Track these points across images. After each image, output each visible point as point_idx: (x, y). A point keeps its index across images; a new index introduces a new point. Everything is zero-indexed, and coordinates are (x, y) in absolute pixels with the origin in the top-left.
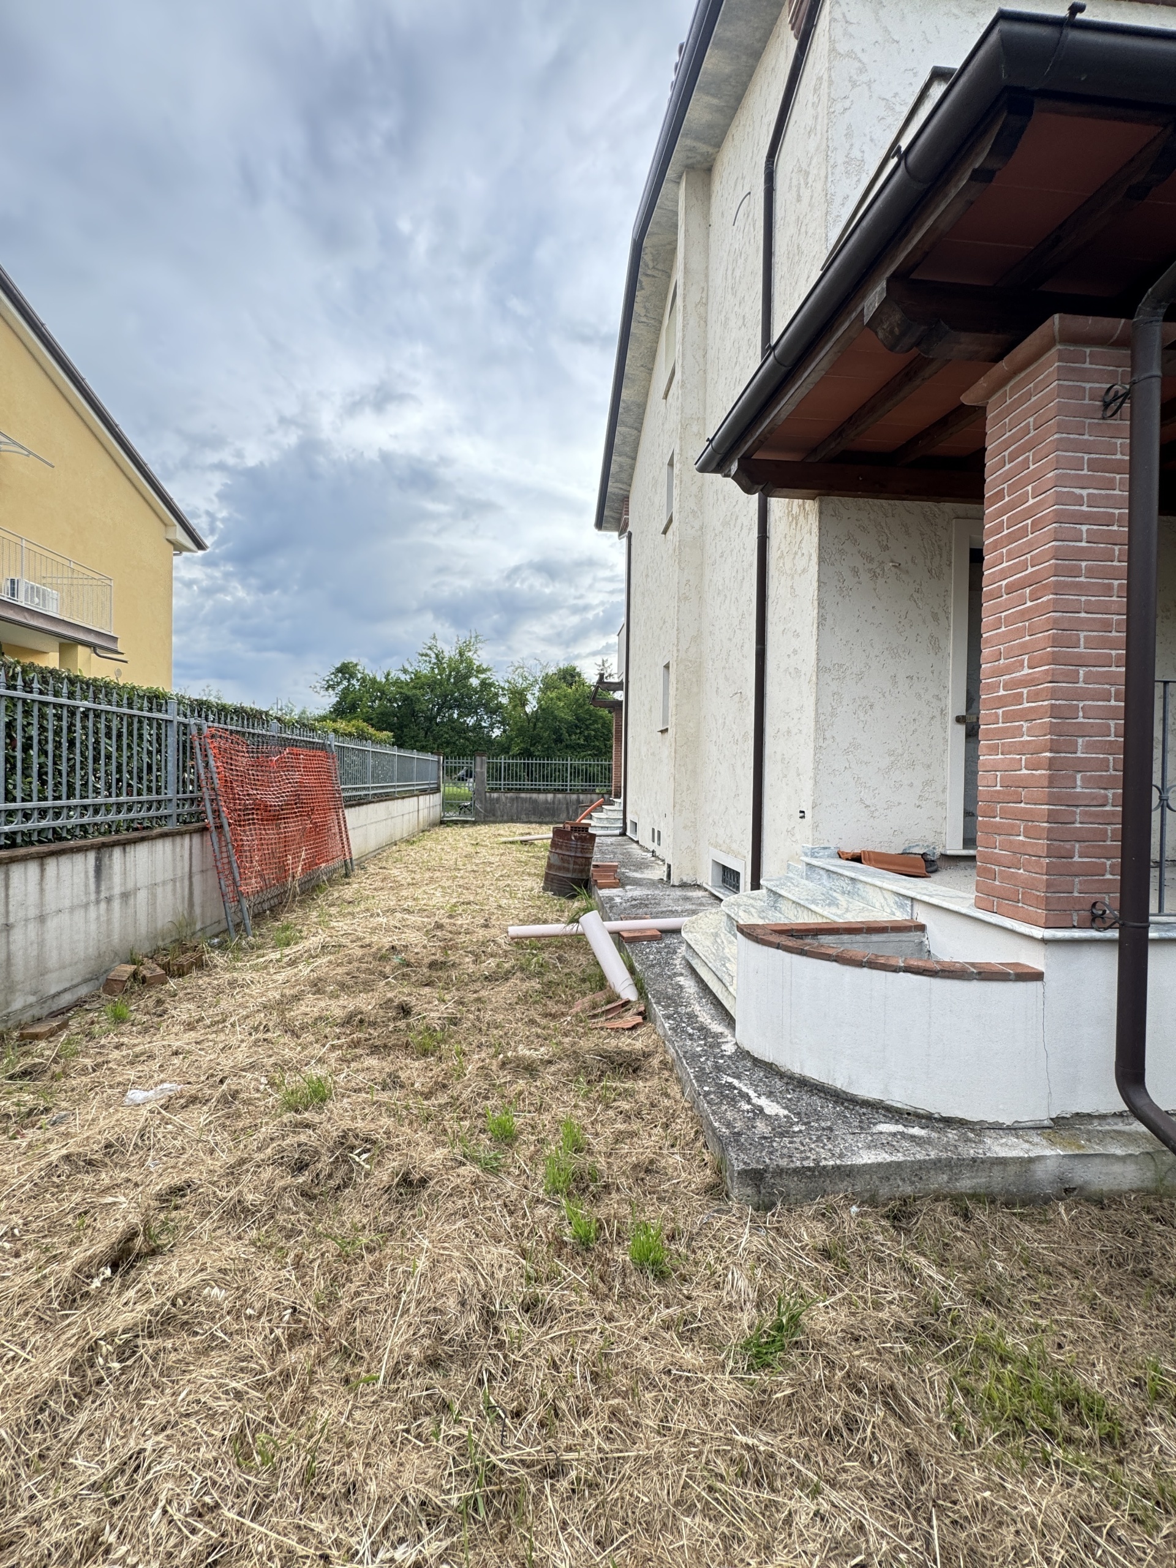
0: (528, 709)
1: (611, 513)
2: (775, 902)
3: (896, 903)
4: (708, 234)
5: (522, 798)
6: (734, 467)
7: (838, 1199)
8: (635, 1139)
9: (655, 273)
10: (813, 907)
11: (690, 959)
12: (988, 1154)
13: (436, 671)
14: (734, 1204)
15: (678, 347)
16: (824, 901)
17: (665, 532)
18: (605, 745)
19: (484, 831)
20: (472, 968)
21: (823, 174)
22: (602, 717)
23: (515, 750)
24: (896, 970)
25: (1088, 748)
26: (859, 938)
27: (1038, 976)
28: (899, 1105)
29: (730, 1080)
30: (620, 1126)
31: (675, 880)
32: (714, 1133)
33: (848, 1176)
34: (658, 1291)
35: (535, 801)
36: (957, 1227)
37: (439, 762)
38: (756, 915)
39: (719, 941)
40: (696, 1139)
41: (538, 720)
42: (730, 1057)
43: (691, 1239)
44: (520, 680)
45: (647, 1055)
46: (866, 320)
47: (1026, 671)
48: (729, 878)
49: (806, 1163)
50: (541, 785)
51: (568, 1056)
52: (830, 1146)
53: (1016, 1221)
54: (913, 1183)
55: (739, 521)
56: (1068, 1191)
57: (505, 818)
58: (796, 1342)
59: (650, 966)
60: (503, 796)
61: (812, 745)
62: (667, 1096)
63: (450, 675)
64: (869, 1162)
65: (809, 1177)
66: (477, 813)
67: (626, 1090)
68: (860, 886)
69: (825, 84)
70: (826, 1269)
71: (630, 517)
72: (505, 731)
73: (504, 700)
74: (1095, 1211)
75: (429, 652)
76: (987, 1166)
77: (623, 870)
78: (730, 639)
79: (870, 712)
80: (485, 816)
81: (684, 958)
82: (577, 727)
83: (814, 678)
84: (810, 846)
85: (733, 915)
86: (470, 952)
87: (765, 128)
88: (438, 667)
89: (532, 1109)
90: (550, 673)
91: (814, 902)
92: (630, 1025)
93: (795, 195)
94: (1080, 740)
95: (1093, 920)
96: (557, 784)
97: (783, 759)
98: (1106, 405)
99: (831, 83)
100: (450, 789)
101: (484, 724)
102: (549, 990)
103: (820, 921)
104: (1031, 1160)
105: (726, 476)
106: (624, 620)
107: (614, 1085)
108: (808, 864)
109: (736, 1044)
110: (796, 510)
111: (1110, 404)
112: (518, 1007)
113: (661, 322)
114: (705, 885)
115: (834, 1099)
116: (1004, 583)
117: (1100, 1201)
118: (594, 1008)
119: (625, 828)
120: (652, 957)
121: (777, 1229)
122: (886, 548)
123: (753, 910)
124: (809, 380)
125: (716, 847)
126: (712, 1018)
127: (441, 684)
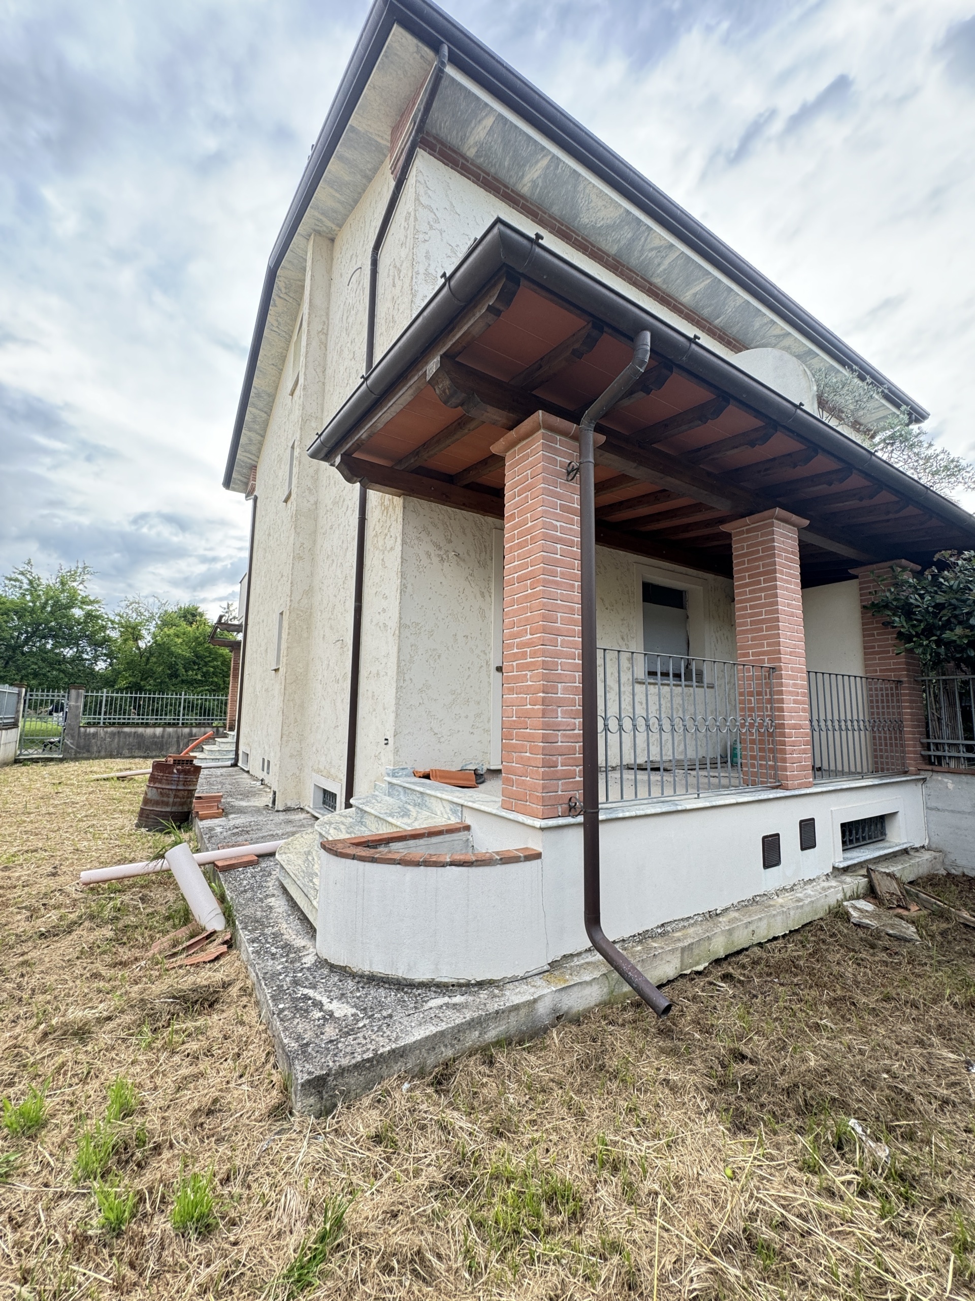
0: (142, 644)
1: (240, 477)
2: (362, 818)
3: (451, 810)
4: (330, 285)
5: (124, 733)
6: (338, 460)
7: (392, 1082)
8: (201, 1081)
9: (287, 298)
10: (390, 819)
11: (282, 879)
12: (507, 1005)
13: (28, 598)
14: (296, 1119)
15: (302, 359)
16: (399, 813)
17: (286, 501)
18: (224, 682)
19: (72, 767)
20: (25, 925)
21: (410, 275)
22: (222, 655)
23: (122, 683)
24: (444, 865)
25: (565, 690)
26: (421, 842)
27: (538, 856)
28: (446, 980)
29: (306, 991)
30: (184, 1071)
31: (279, 806)
32: (284, 1050)
33: (402, 1056)
34: (200, 1251)
35: (141, 736)
36: (484, 1075)
37: (19, 694)
38: (344, 831)
39: (310, 858)
40: (267, 1061)
41: (151, 655)
42: (309, 969)
43: (248, 1173)
44: (134, 615)
45: (226, 985)
46: (428, 378)
47: (529, 636)
48: (328, 798)
49: (365, 1056)
50: (151, 719)
51: (132, 1007)
52: (388, 1033)
53: (525, 1054)
54: (453, 1046)
55: (346, 503)
56: (560, 1018)
57: (103, 753)
58: (338, 1245)
59: (242, 892)
60: (101, 731)
61: (395, 685)
62: (242, 1023)
63: (46, 603)
64: (419, 1038)
65: (368, 1069)
66: (66, 749)
67: (197, 1028)
68: (427, 798)
69: (412, 219)
70: (377, 1154)
71: (257, 483)
72: (111, 665)
73: (114, 634)
74: (574, 1029)
75: (20, 577)
76: (506, 1014)
77: (229, 800)
78: (335, 596)
79: (438, 661)
80: (76, 752)
81: (278, 879)
82: (194, 663)
83: (397, 632)
84: (392, 768)
85: (324, 833)
86: (25, 908)
87: (373, 229)
88: (32, 594)
89: (76, 1080)
90: (170, 611)
91: (392, 816)
92: (212, 957)
93: (391, 281)
94: (559, 685)
95: (570, 810)
96: (169, 718)
97: (373, 696)
98: (569, 473)
99: (416, 219)
100: (32, 724)
101: (85, 656)
102: (123, 936)
103: (395, 830)
104: (535, 1001)
105: (332, 465)
106: (247, 571)
107: (184, 1026)
108: (389, 783)
109: (317, 954)
110: (387, 503)
111: (572, 472)
112: (78, 963)
113: (291, 337)
114: (307, 808)
115: (396, 987)
116: (516, 575)
117: (577, 1020)
118: (174, 946)
119: (237, 759)
120: (245, 882)
121: (336, 1130)
122: (450, 541)
123: (342, 827)
124: (392, 409)
125: (318, 773)
126: (298, 933)
127: (32, 611)
